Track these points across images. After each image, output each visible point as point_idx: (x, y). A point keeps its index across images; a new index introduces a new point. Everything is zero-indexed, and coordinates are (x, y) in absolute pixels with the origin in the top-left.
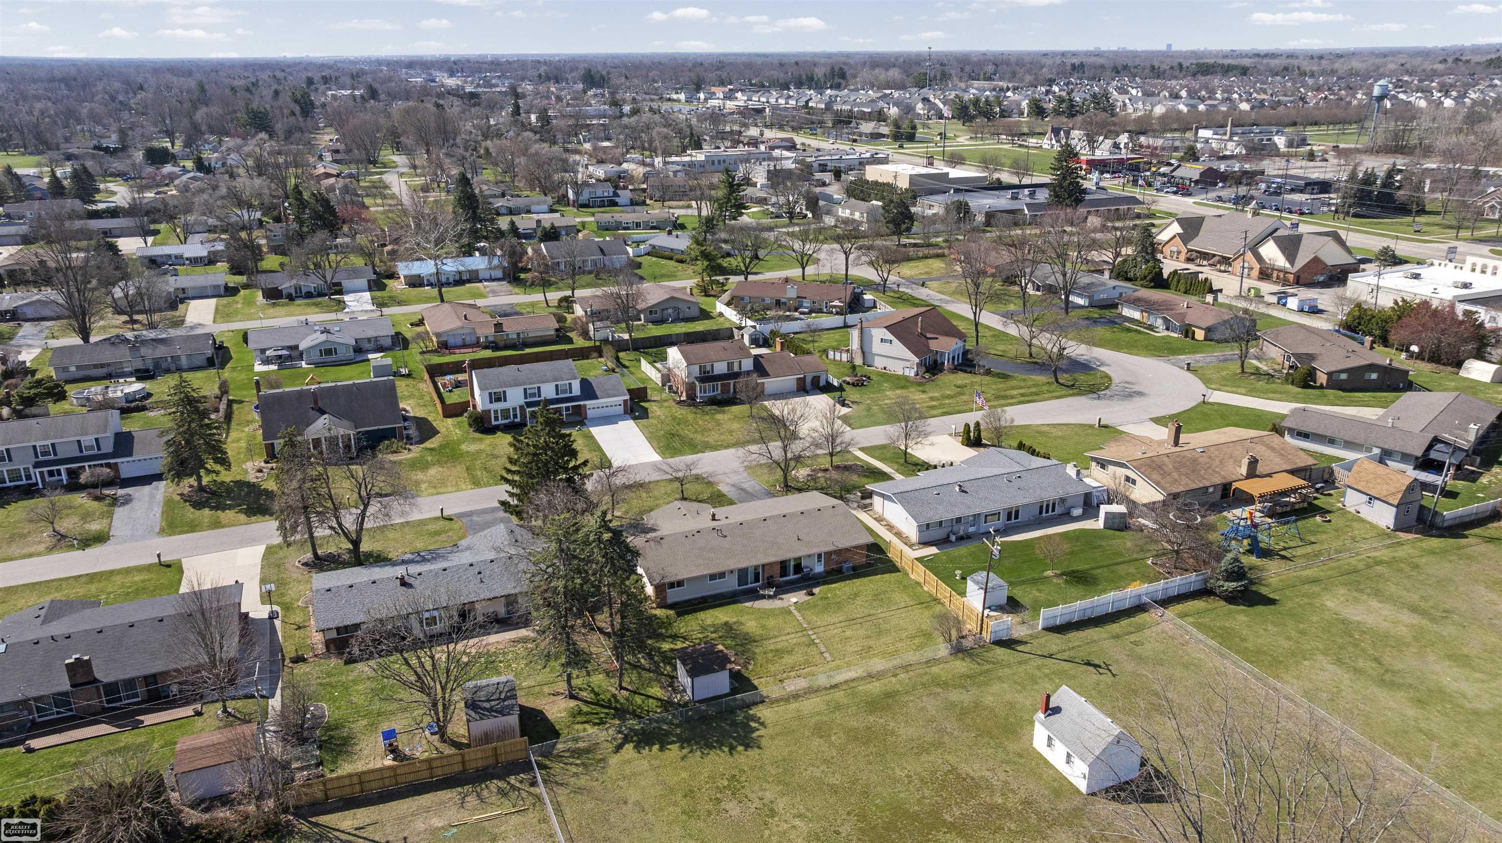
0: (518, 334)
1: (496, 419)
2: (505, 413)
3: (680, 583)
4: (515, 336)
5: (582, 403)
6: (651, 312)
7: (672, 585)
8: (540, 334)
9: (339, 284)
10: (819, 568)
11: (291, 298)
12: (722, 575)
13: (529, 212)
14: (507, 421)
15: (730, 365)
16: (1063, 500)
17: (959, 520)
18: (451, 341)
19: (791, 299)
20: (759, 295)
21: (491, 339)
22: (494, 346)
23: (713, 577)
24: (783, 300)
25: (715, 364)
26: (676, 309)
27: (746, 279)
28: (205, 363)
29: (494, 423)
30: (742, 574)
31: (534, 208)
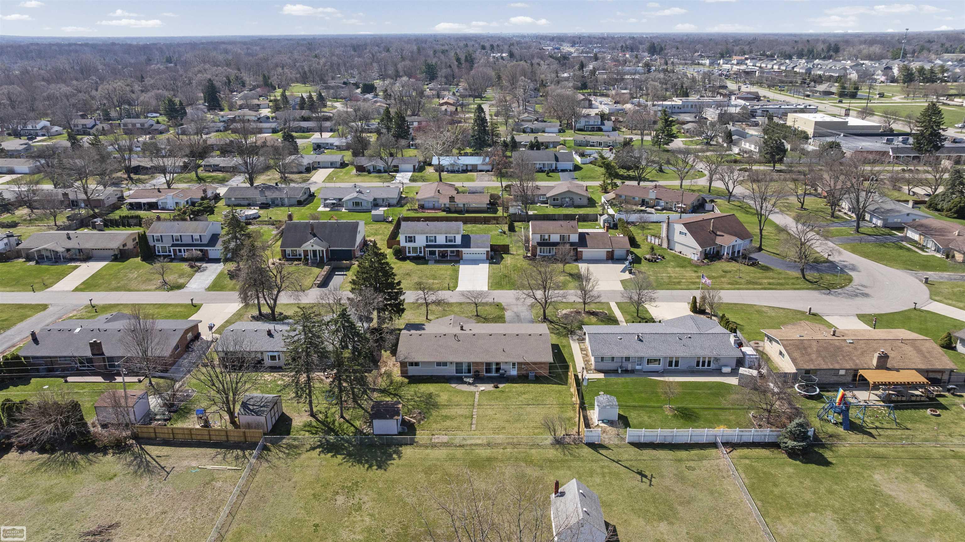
0: (464, 205)
1: (409, 252)
2: (415, 249)
3: (417, 364)
4: (462, 206)
5: (460, 249)
6: (554, 200)
7: (411, 364)
8: (476, 206)
9: (397, 166)
10: (514, 372)
11: (369, 172)
12: (445, 364)
13: (544, 132)
14: (415, 255)
15: (562, 237)
16: (717, 359)
17: (627, 359)
18: (426, 205)
19: (651, 199)
20: (631, 195)
21: (447, 206)
22: (448, 210)
23: (439, 364)
24: (647, 200)
25: (552, 236)
26: (571, 199)
27: (639, 184)
28: (296, 203)
29: (408, 255)
30: (459, 365)
31: (547, 130)
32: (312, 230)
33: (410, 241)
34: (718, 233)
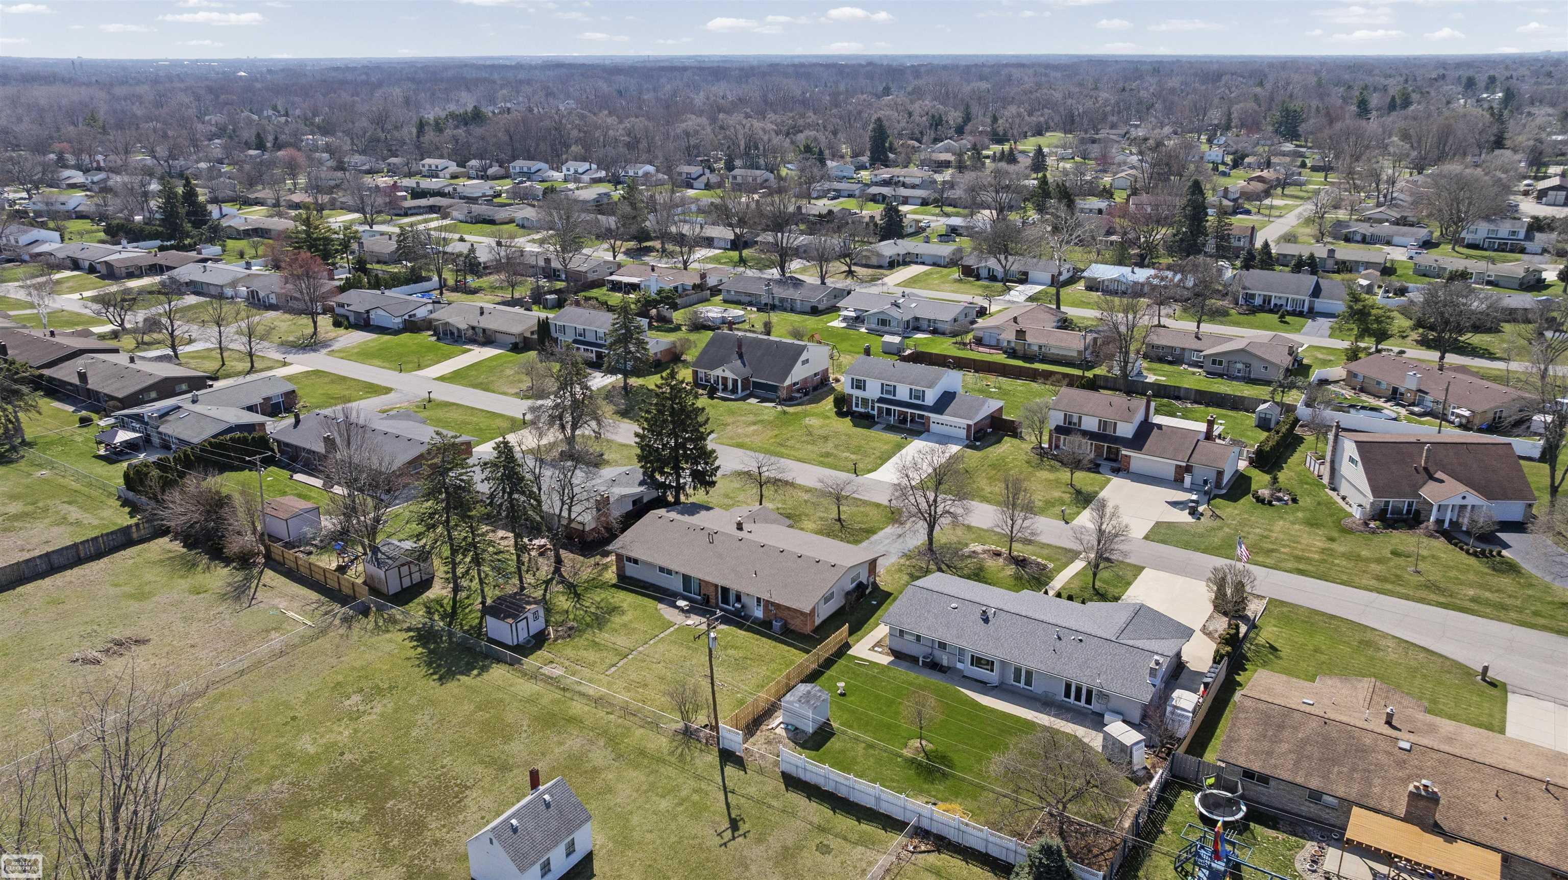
0: (1040, 347)
1: (857, 405)
2: (865, 401)
3: (636, 561)
4: (1036, 348)
5: (926, 414)
6: (1214, 362)
7: (629, 559)
8: (1061, 353)
9: (1026, 274)
10: (759, 613)
11: (978, 278)
12: (669, 572)
13: (1389, 243)
14: (863, 410)
15: (1103, 424)
16: (1103, 696)
17: (942, 646)
18: (986, 341)
19: (1408, 390)
20: (1374, 376)
21: (1013, 345)
22: (1012, 353)
23: (662, 569)
24: (1402, 390)
25: (1084, 418)
26: (1248, 366)
27: (1442, 358)
29: (854, 409)
30: (687, 579)
31: (1396, 240)
32: (740, 347)
33: (858, 387)
34: (1439, 475)
